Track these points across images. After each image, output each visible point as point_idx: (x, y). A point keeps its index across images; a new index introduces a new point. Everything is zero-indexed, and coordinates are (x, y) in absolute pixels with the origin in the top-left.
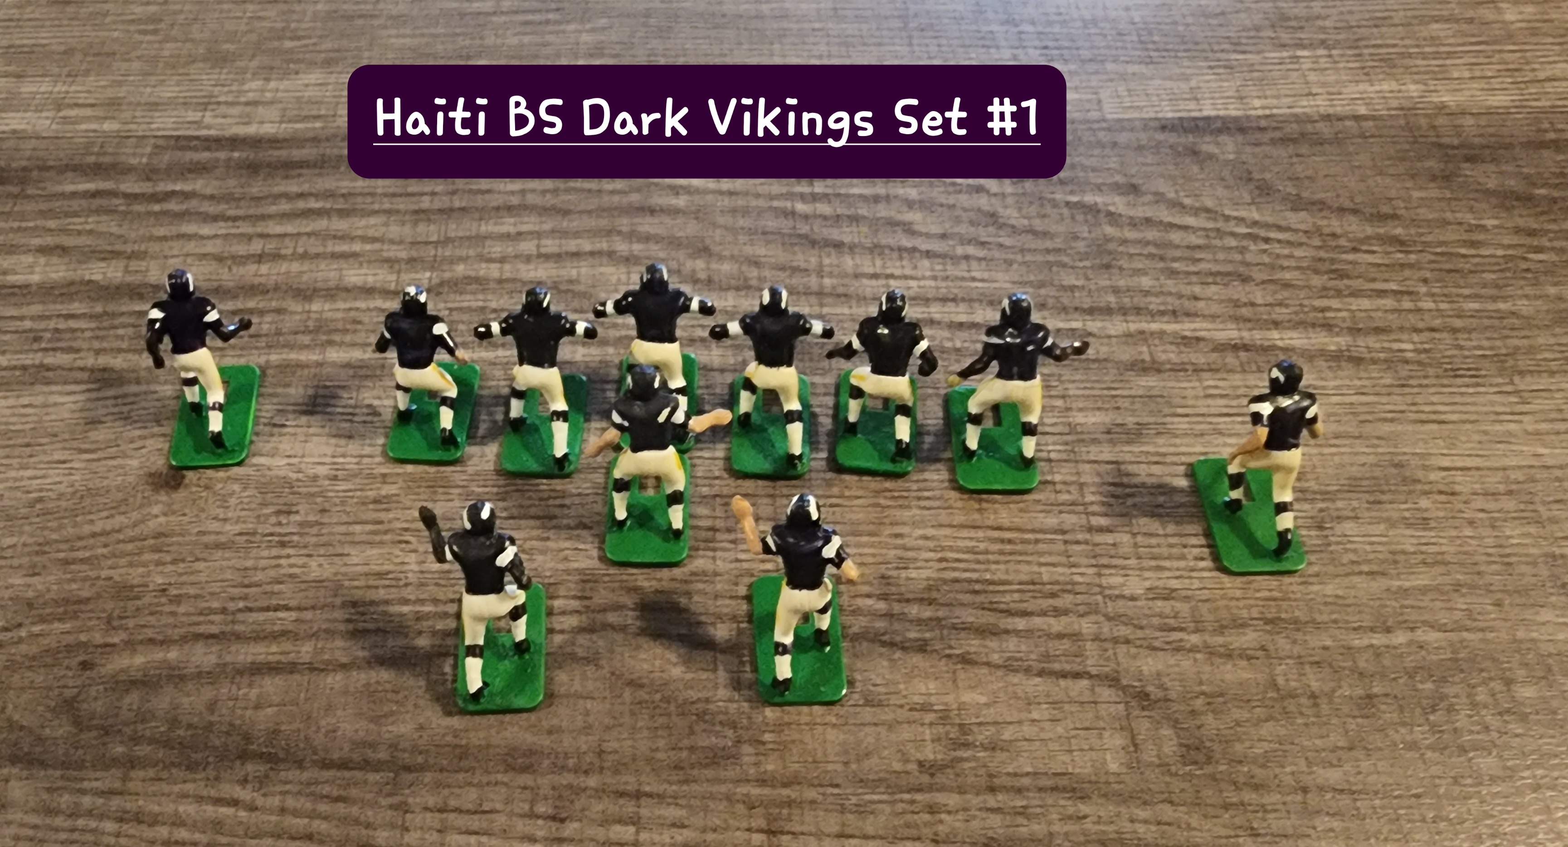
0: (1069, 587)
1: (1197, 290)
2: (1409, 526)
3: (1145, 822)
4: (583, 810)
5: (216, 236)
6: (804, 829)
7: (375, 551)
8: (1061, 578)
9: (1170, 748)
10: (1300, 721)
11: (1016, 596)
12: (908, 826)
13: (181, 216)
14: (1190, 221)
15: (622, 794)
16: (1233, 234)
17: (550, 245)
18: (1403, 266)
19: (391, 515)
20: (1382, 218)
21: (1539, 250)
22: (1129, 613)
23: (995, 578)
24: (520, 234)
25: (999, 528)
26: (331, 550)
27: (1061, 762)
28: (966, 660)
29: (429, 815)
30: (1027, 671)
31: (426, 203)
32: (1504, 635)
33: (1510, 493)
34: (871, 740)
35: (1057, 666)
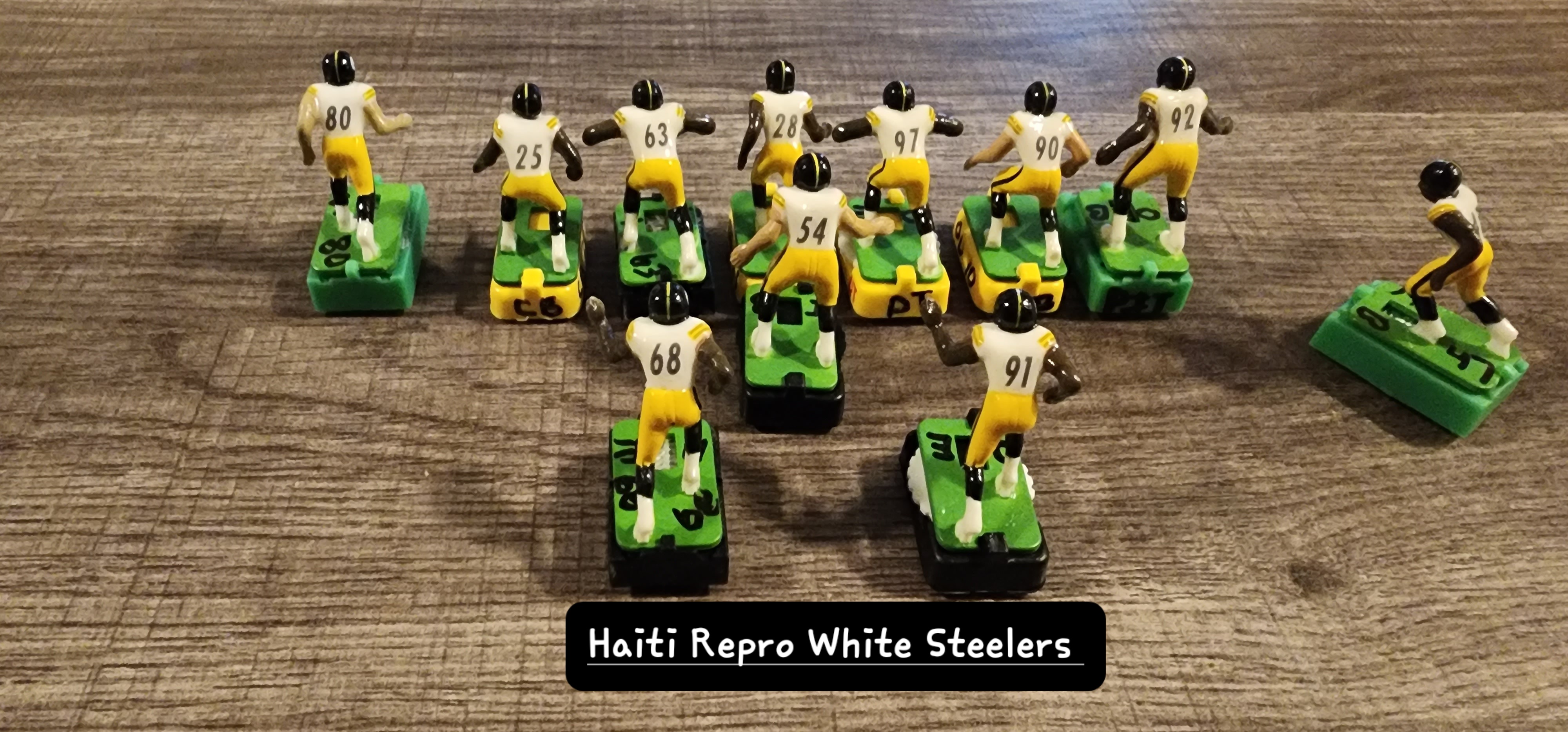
0: (211, 475)
8: (214, 483)
22: (157, 451)
23: (289, 483)
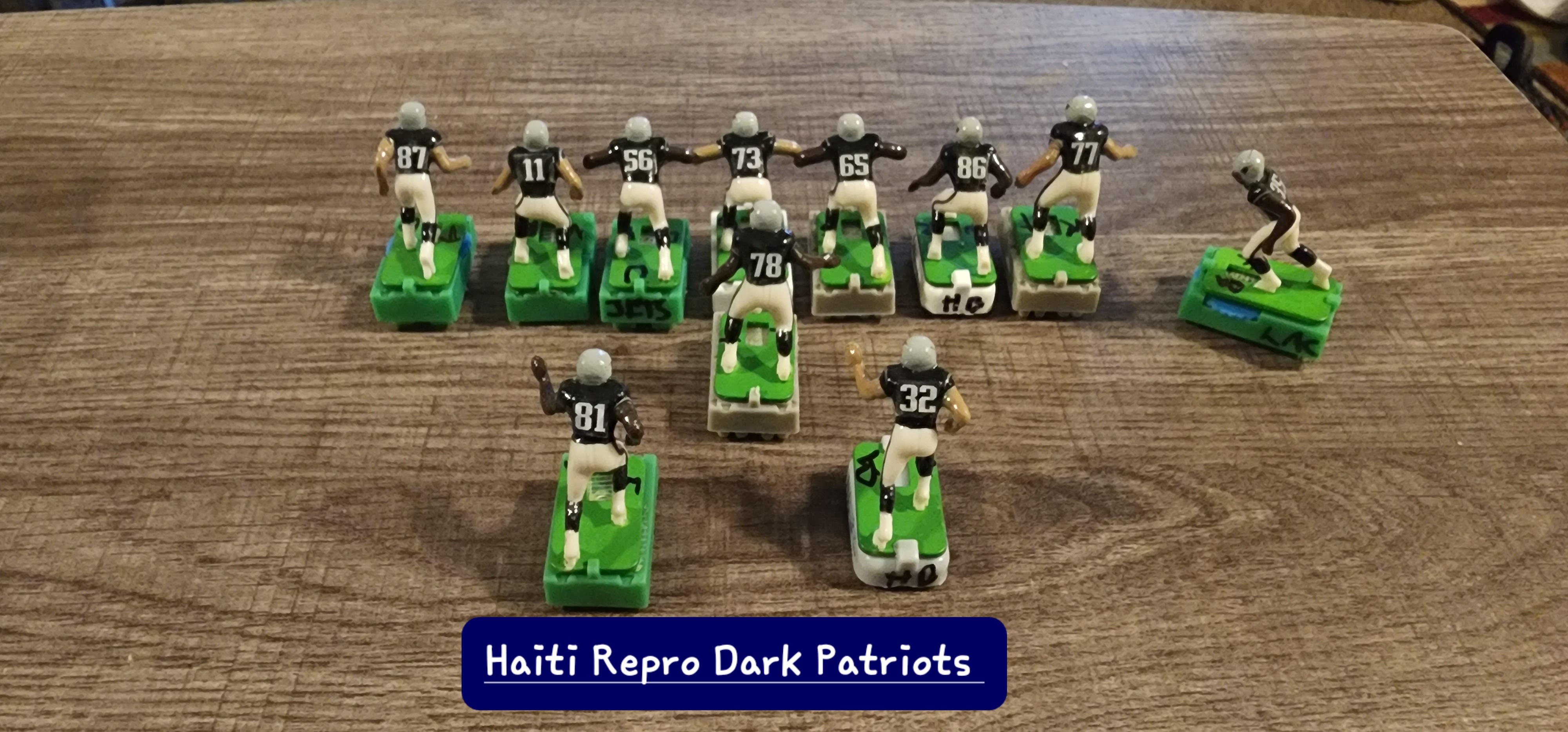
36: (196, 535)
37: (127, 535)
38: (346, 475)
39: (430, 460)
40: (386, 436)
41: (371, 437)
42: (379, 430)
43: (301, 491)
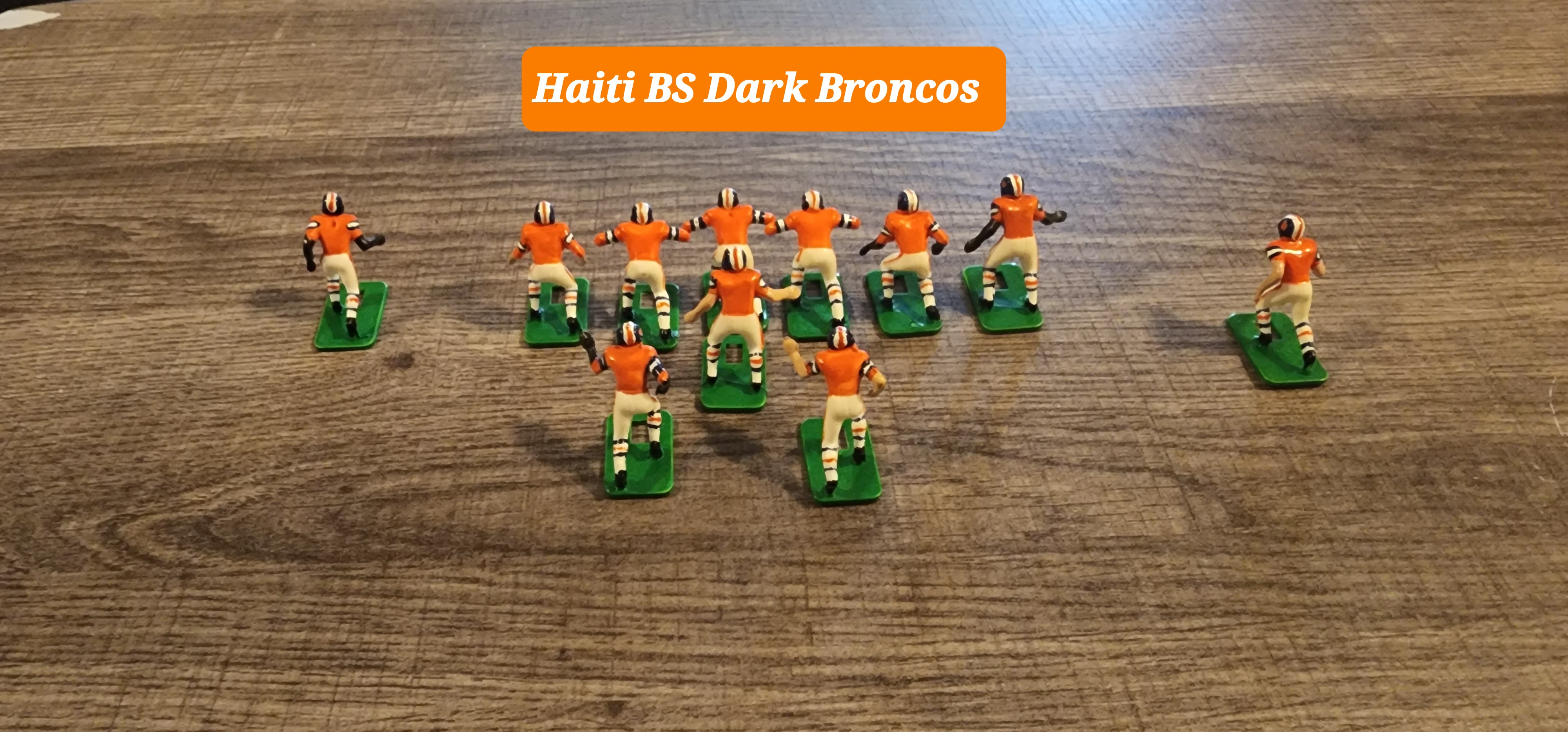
0: (1123, 411)
1: (1189, 216)
2: (1378, 362)
3: (1209, 567)
4: (761, 575)
5: (423, 201)
6: (940, 581)
7: (573, 405)
8: (1116, 406)
9: (1221, 515)
10: (1318, 494)
11: (1083, 419)
12: (1022, 576)
13: (397, 188)
14: (1176, 172)
15: (791, 563)
16: (1208, 180)
17: (686, 200)
18: (1341, 196)
19: (582, 380)
20: (1320, 167)
21: (1440, 183)
22: (1173, 426)
23: (1065, 407)
24: (662, 194)
25: (1062, 374)
26: (537, 405)
27: (1137, 528)
28: (1050, 462)
29: (636, 584)
30: (1100, 468)
31: (586, 175)
32: (1463, 432)
33: (1449, 339)
34: (984, 519)
35: (1122, 464)
36: (978, 501)
37: (1039, 501)
38: (871, 556)
39: (797, 572)
40: (847, 598)
41: (862, 597)
42: (856, 604)
43: (906, 541)
